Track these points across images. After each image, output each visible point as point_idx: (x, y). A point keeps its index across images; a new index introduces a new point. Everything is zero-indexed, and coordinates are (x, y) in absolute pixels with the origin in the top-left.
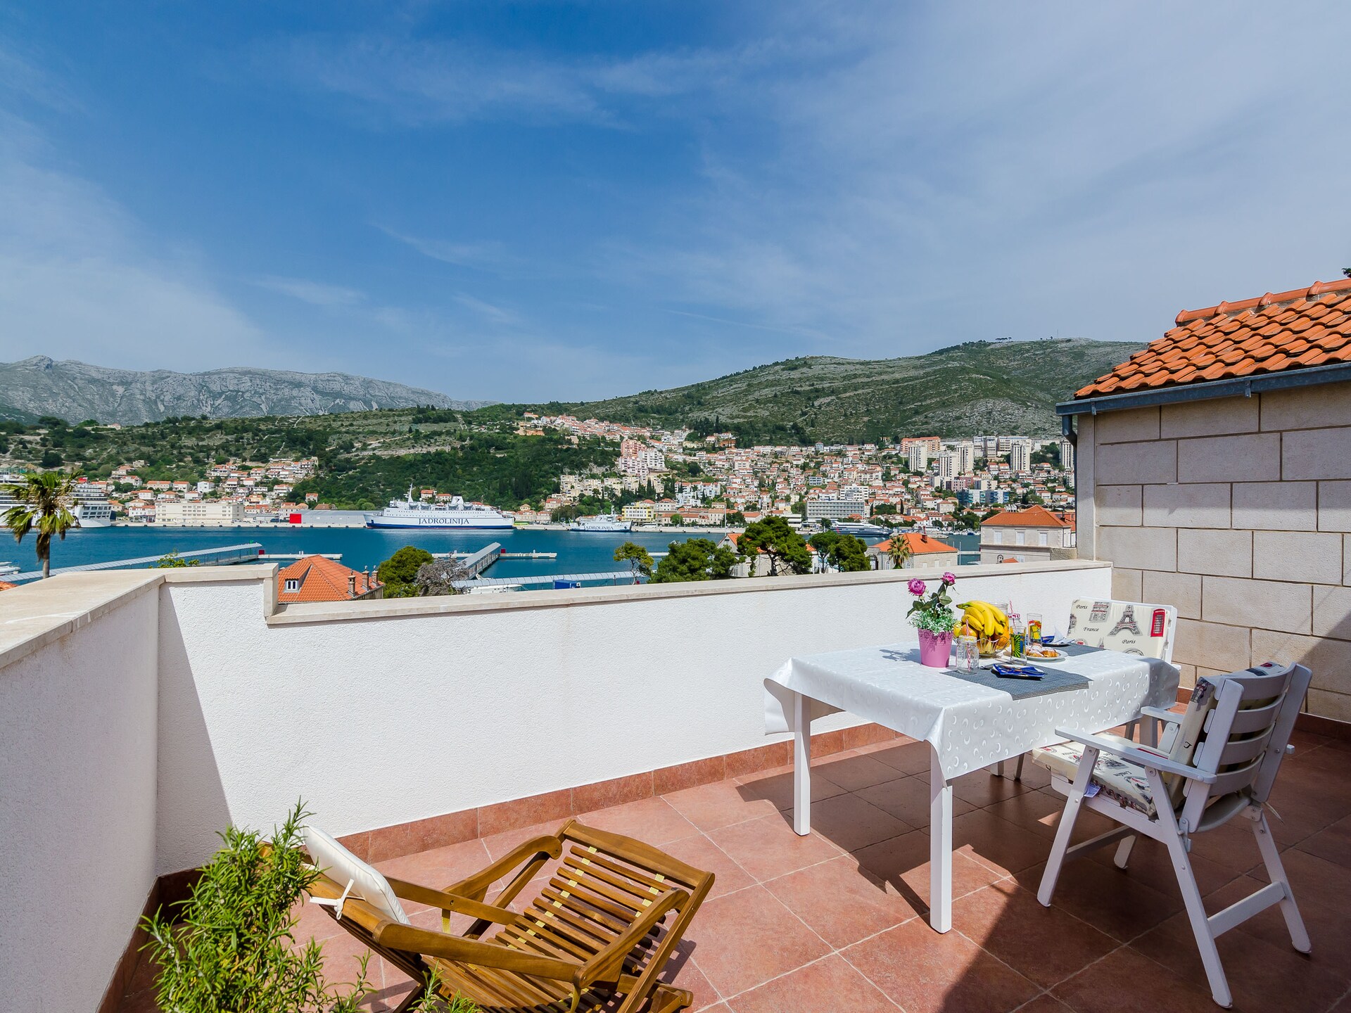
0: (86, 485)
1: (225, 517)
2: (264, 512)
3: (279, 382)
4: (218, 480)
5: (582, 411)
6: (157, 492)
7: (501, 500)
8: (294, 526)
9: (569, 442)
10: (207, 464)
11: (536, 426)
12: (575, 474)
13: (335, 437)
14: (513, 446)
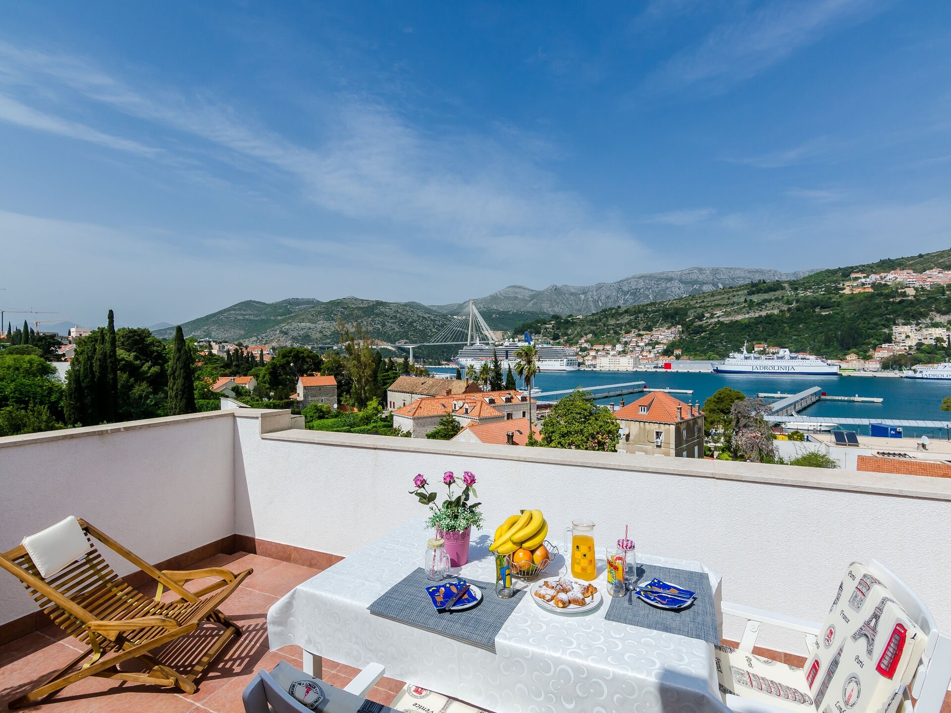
0: (568, 348)
1: (629, 365)
2: (650, 362)
3: (660, 279)
4: (626, 343)
5: (921, 263)
6: (598, 351)
7: (827, 350)
8: (666, 371)
9: (904, 294)
10: (620, 334)
11: (863, 284)
12: (910, 324)
13: (692, 311)
14: (839, 304)
